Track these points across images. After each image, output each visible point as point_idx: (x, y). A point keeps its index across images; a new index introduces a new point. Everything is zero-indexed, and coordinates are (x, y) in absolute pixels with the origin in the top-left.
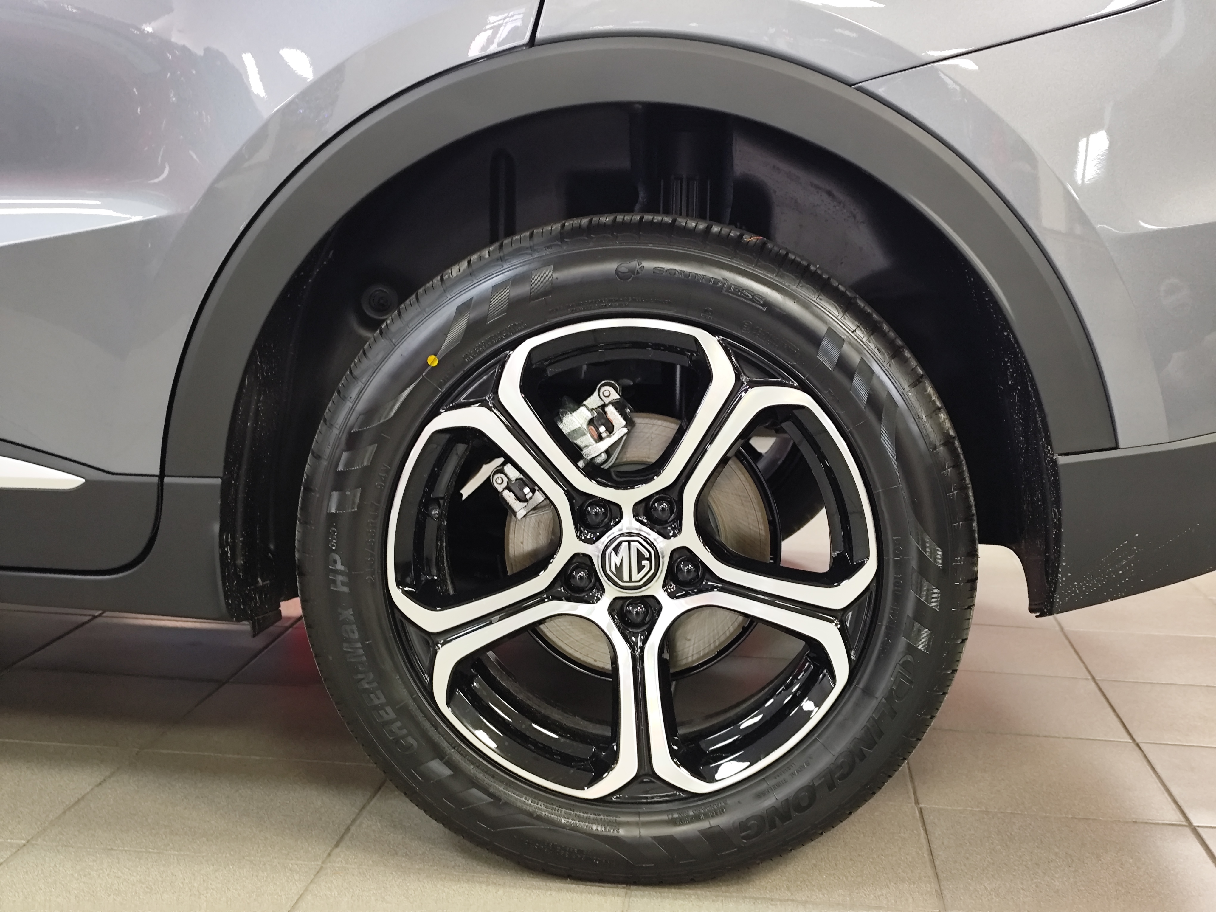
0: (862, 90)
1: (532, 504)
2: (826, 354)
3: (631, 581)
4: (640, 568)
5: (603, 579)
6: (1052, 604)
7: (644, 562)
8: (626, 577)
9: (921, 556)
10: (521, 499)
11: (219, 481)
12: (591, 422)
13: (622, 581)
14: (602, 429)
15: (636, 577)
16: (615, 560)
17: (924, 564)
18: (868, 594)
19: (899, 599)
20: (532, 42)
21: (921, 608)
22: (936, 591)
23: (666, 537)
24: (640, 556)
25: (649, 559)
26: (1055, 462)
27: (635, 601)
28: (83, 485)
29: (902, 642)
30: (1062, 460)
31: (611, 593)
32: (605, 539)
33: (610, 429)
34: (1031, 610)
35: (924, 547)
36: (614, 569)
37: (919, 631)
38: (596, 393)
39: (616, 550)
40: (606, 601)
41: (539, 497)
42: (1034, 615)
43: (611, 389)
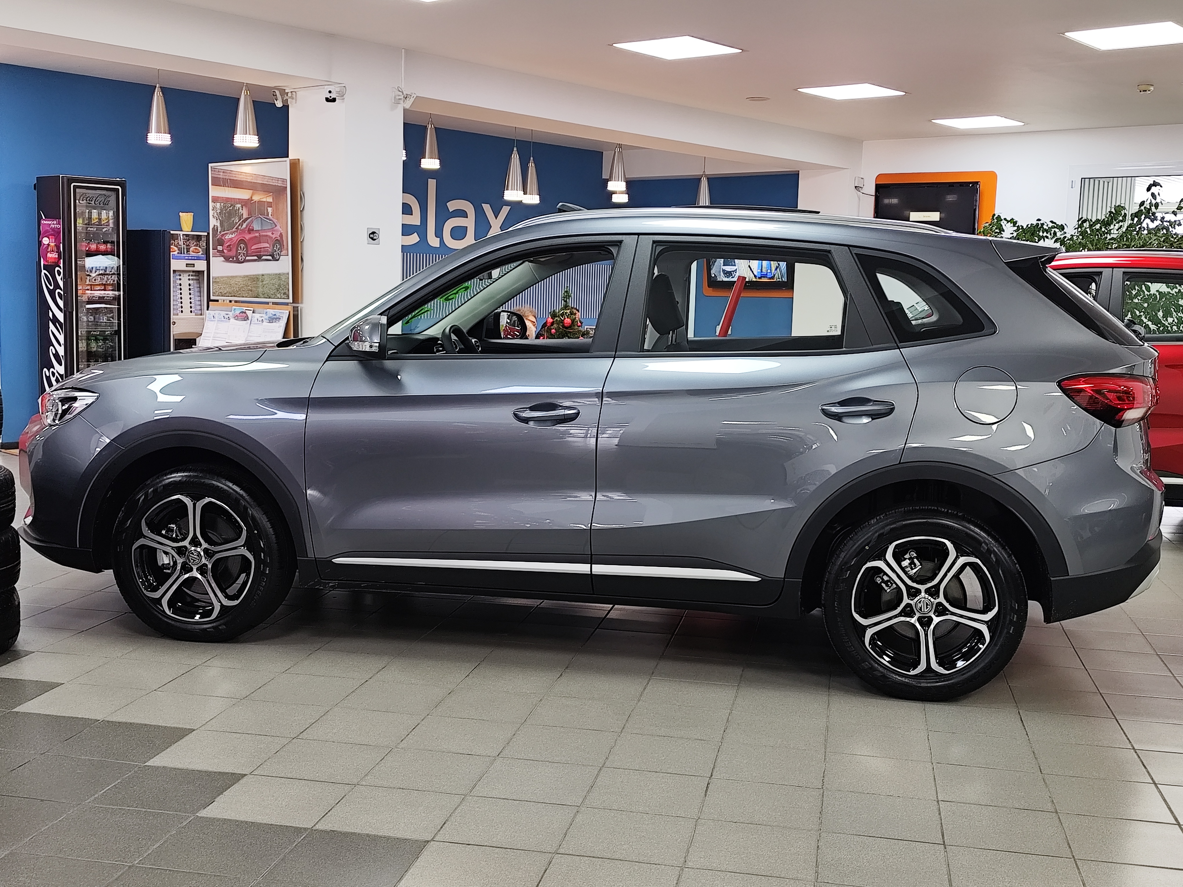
0: (994, 477)
1: (892, 588)
2: (984, 548)
3: (924, 611)
4: (927, 608)
5: (915, 610)
6: (1050, 620)
7: (929, 606)
8: (923, 610)
9: (1011, 605)
10: (887, 585)
11: (801, 580)
12: (909, 564)
13: (922, 611)
14: (913, 566)
15: (926, 610)
16: (920, 605)
17: (1012, 609)
18: (995, 618)
19: (1005, 618)
20: (900, 463)
21: (1011, 621)
22: (1015, 616)
23: (935, 599)
24: (927, 604)
25: (930, 605)
26: (1051, 579)
27: (925, 617)
28: (760, 580)
29: (1005, 631)
30: (1052, 579)
31: (918, 615)
32: (916, 599)
33: (915, 565)
34: (1045, 622)
35: (1012, 603)
36: (919, 608)
37: (1011, 628)
38: (908, 554)
39: (920, 602)
40: (916, 618)
41: (894, 586)
42: (1045, 623)
43: (914, 553)
